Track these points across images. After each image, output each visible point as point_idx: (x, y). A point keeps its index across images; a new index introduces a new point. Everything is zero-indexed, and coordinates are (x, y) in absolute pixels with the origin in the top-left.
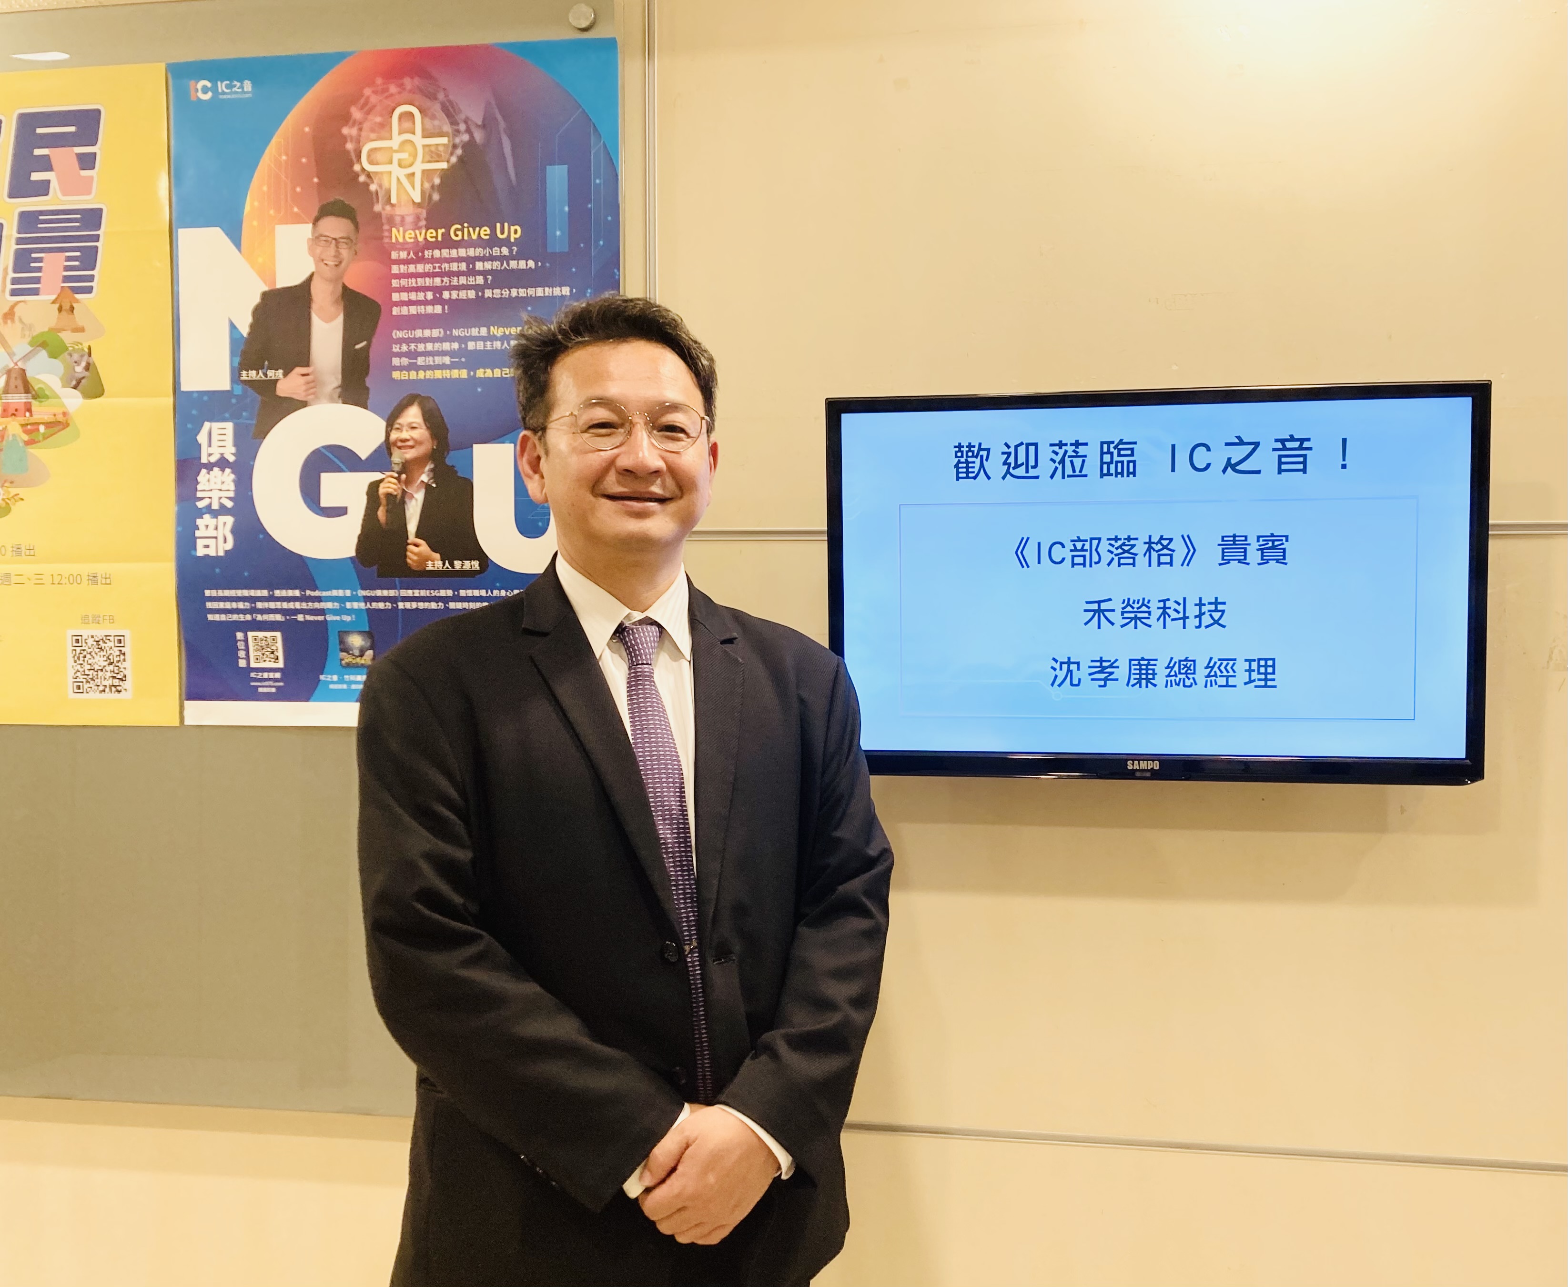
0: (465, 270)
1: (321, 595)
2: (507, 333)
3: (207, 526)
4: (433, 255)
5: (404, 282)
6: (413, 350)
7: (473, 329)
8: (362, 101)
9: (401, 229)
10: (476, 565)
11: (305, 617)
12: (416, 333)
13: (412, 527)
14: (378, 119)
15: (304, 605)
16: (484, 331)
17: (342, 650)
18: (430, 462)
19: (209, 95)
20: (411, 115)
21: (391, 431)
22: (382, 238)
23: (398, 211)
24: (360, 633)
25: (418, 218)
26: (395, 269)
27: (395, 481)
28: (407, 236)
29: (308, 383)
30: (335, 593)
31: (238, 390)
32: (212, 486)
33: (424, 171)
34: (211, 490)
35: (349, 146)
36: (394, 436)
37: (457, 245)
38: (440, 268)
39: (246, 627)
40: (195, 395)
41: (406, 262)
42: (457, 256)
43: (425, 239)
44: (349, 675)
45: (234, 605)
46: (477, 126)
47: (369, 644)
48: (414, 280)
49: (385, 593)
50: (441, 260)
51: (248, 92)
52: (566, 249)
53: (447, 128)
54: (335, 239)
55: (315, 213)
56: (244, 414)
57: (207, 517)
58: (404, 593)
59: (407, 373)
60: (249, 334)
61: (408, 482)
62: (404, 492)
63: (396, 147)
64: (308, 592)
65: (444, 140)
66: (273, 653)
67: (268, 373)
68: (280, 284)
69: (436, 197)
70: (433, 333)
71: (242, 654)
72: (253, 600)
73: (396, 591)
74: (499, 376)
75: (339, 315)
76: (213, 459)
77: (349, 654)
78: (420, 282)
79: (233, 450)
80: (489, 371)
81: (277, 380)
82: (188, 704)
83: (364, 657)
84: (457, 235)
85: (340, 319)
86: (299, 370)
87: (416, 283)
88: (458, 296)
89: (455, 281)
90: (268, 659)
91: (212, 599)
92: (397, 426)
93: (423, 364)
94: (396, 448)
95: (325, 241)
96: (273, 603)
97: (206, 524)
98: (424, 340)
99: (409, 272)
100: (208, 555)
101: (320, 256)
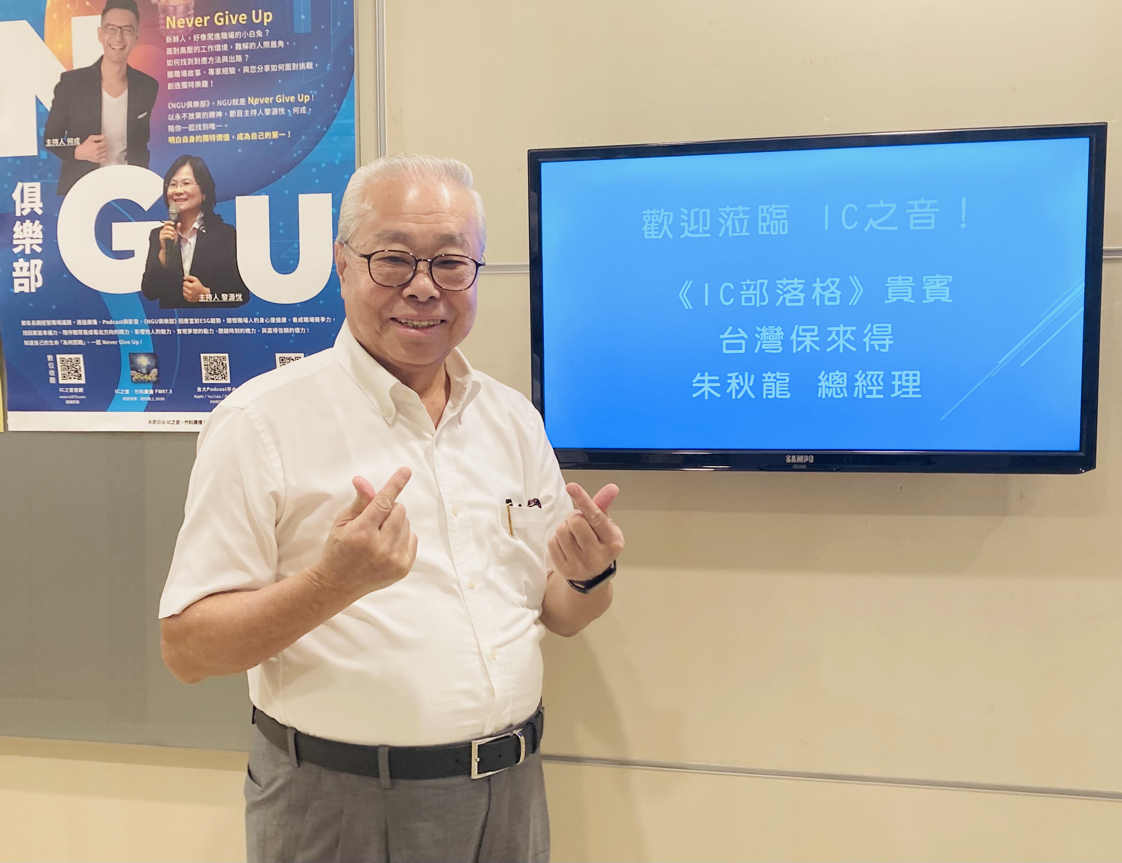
0: (227, 50)
1: (114, 324)
2: (262, 102)
3: (21, 268)
4: (200, 39)
5: (176, 62)
6: (185, 119)
7: (234, 100)
9: (174, 17)
10: (239, 296)
11: (102, 342)
12: (187, 104)
13: (187, 266)
15: (101, 332)
16: (243, 101)
17: (132, 369)
18: (200, 213)
21: (168, 186)
22: (158, 26)
23: (171, 3)
24: (146, 354)
25: (187, 8)
26: (169, 51)
27: (172, 228)
28: (179, 23)
29: (100, 148)
30: (125, 322)
31: (44, 155)
32: (25, 235)
34: (24, 238)
36: (171, 190)
37: (220, 29)
38: (206, 49)
39: (55, 351)
40: (10, 160)
41: (179, 45)
42: (220, 39)
43: (194, 25)
44: (139, 389)
45: (45, 333)
47: (153, 364)
48: (185, 60)
49: (166, 321)
50: (207, 43)
52: (309, 30)
54: (120, 27)
55: (104, 7)
56: (50, 175)
57: (21, 260)
58: (181, 321)
59: (180, 138)
60: (52, 109)
61: (183, 229)
62: (180, 238)
64: (104, 321)
66: (77, 372)
67: (68, 140)
68: (75, 67)
70: (201, 103)
71: (52, 373)
72: (59, 328)
73: (175, 319)
74: (256, 139)
75: (124, 91)
76: (25, 213)
77: (138, 372)
79: (41, 205)
80: (247, 135)
81: (76, 146)
82: (10, 413)
83: (150, 374)
84: (220, 22)
85: (125, 94)
86: (93, 138)
87: (187, 62)
88: (221, 72)
89: (218, 60)
90: (73, 377)
91: (27, 328)
93: (193, 130)
94: (172, 200)
95: (112, 29)
96: (76, 331)
97: (21, 266)
98: (194, 110)
99: (181, 53)
100: (23, 292)
101: (108, 42)
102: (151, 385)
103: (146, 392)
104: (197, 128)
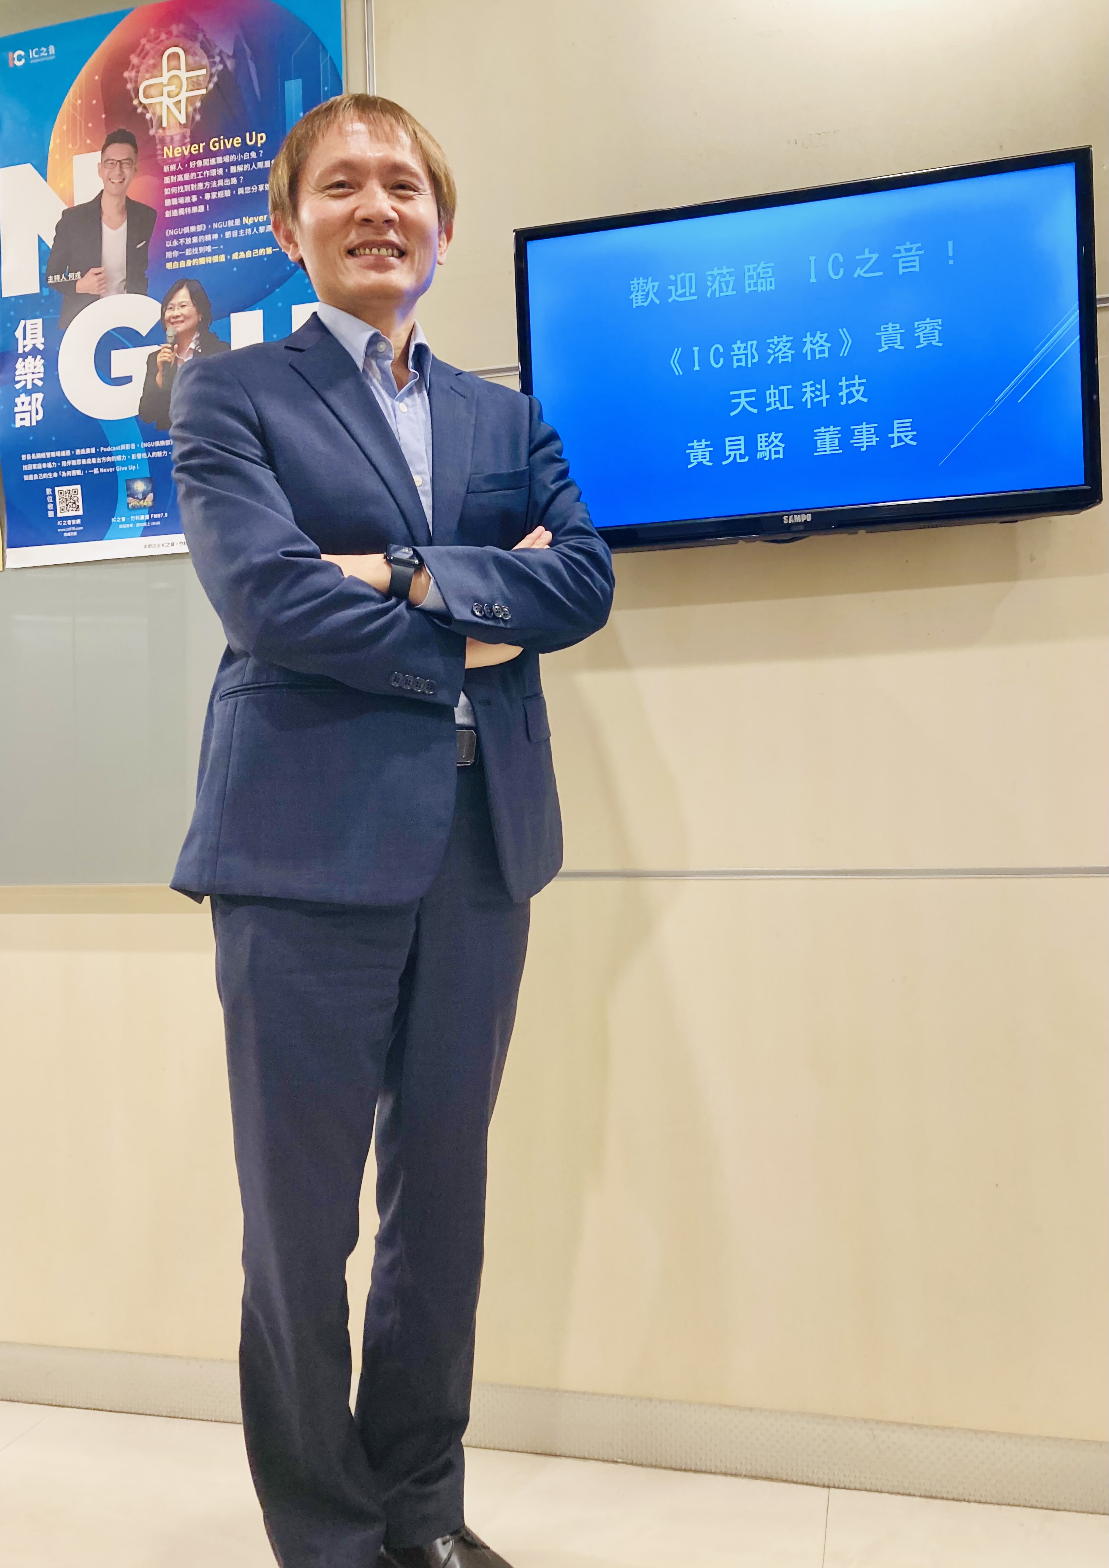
0: (222, 174)
1: (112, 450)
2: (256, 221)
3: (23, 403)
4: (196, 166)
5: (174, 190)
6: (182, 244)
7: (229, 221)
8: (139, 50)
9: (171, 147)
11: (99, 470)
12: (184, 229)
14: (151, 62)
15: (99, 460)
16: (238, 222)
17: (128, 496)
18: (197, 333)
19: (23, 61)
20: (176, 56)
21: (166, 310)
22: (156, 156)
23: (168, 133)
24: (143, 479)
25: (184, 137)
26: (167, 180)
27: (169, 350)
28: (176, 152)
29: (100, 280)
30: (123, 447)
31: (46, 292)
32: (27, 371)
33: (188, 98)
34: (26, 374)
35: (129, 86)
36: (168, 314)
37: (215, 155)
38: (202, 175)
39: (54, 483)
40: (13, 299)
41: (176, 173)
42: (215, 164)
44: (135, 515)
45: (44, 465)
46: (229, 56)
47: (150, 488)
48: (182, 187)
49: (162, 443)
50: (203, 168)
51: (52, 55)
53: (205, 61)
54: (119, 161)
55: (104, 143)
57: (23, 395)
59: (178, 263)
60: (54, 246)
61: (179, 350)
62: (176, 359)
63: (165, 82)
64: (102, 449)
65: (203, 72)
66: (74, 503)
67: (69, 276)
68: (76, 205)
69: (198, 117)
70: (197, 228)
71: (50, 506)
72: (58, 460)
74: (251, 256)
75: (124, 222)
76: (27, 350)
77: (134, 498)
78: (187, 188)
79: (43, 340)
80: (242, 254)
81: (77, 281)
82: (8, 551)
83: (147, 500)
84: (215, 147)
85: (125, 224)
86: (93, 270)
87: (184, 189)
88: (217, 195)
89: (214, 185)
90: (71, 509)
91: (27, 462)
92: (170, 306)
93: (190, 254)
94: (170, 324)
95: (112, 163)
96: (75, 461)
97: (23, 401)
98: (191, 235)
99: (178, 181)
100: (24, 426)
101: (107, 177)
102: (147, 511)
103: (142, 517)
104: (193, 251)
